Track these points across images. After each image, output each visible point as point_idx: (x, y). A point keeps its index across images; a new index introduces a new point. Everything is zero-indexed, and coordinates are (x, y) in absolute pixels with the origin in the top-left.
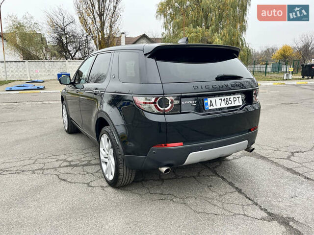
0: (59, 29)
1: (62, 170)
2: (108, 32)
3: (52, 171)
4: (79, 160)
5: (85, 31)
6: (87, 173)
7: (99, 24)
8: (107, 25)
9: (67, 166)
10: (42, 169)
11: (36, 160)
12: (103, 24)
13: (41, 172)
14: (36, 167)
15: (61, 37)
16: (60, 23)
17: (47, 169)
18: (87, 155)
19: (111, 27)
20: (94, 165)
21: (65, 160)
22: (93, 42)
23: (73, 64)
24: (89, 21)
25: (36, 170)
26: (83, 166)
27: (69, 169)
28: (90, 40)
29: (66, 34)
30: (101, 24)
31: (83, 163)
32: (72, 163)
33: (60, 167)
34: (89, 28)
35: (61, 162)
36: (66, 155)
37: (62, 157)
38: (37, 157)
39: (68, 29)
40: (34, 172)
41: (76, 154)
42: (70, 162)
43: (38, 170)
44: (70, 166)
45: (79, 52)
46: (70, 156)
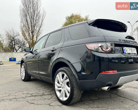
0: (12, 38)
1: (29, 98)
2: (35, 40)
3: (23, 99)
4: (36, 93)
5: (24, 39)
6: (45, 99)
7: (31, 36)
8: (35, 36)
9: (31, 96)
10: (15, 98)
11: (10, 94)
12: (33, 36)
13: (16, 100)
14: (11, 97)
15: (12, 42)
16: (12, 35)
17: (19, 98)
18: (40, 90)
19: (37, 37)
20: (47, 95)
21: (28, 94)
22: (28, 44)
23: (17, 54)
24: (27, 35)
25: (12, 99)
26: (41, 96)
27: (33, 98)
28: (27, 43)
29: (14, 40)
30: (32, 36)
31: (40, 94)
32: (33, 95)
33: (26, 97)
34: (27, 38)
35: (26, 95)
36: (27, 91)
37: (25, 92)
38: (10, 93)
39: (16, 38)
40: (10, 100)
41: (33, 90)
42: (32, 94)
43: (13, 99)
44: (32, 96)
45: (21, 48)
46: (30, 91)
